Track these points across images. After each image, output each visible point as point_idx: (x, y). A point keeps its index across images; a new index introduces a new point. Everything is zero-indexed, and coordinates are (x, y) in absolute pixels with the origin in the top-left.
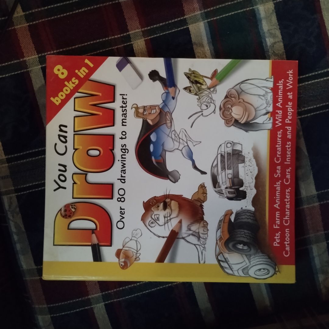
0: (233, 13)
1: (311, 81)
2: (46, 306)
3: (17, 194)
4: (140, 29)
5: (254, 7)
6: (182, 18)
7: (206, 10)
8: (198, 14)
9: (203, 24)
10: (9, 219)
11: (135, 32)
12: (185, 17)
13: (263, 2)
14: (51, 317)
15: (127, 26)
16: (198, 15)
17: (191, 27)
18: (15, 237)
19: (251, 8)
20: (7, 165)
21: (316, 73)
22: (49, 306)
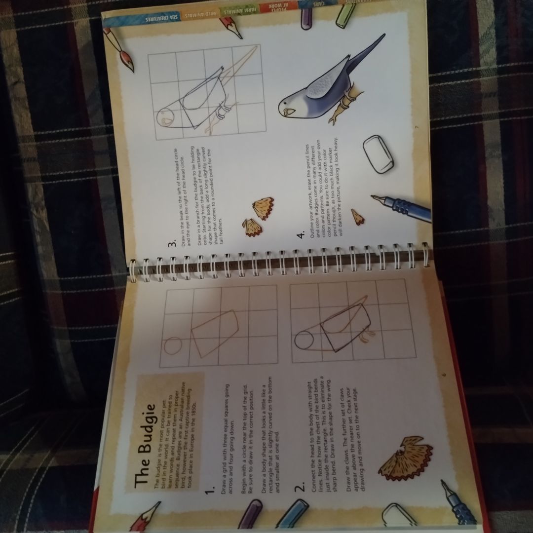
1: (444, 83)
2: (66, 328)
3: (43, 183)
10: (32, 213)
14: (71, 343)
18: (38, 238)
20: (35, 143)
21: (453, 72)
22: (70, 328)
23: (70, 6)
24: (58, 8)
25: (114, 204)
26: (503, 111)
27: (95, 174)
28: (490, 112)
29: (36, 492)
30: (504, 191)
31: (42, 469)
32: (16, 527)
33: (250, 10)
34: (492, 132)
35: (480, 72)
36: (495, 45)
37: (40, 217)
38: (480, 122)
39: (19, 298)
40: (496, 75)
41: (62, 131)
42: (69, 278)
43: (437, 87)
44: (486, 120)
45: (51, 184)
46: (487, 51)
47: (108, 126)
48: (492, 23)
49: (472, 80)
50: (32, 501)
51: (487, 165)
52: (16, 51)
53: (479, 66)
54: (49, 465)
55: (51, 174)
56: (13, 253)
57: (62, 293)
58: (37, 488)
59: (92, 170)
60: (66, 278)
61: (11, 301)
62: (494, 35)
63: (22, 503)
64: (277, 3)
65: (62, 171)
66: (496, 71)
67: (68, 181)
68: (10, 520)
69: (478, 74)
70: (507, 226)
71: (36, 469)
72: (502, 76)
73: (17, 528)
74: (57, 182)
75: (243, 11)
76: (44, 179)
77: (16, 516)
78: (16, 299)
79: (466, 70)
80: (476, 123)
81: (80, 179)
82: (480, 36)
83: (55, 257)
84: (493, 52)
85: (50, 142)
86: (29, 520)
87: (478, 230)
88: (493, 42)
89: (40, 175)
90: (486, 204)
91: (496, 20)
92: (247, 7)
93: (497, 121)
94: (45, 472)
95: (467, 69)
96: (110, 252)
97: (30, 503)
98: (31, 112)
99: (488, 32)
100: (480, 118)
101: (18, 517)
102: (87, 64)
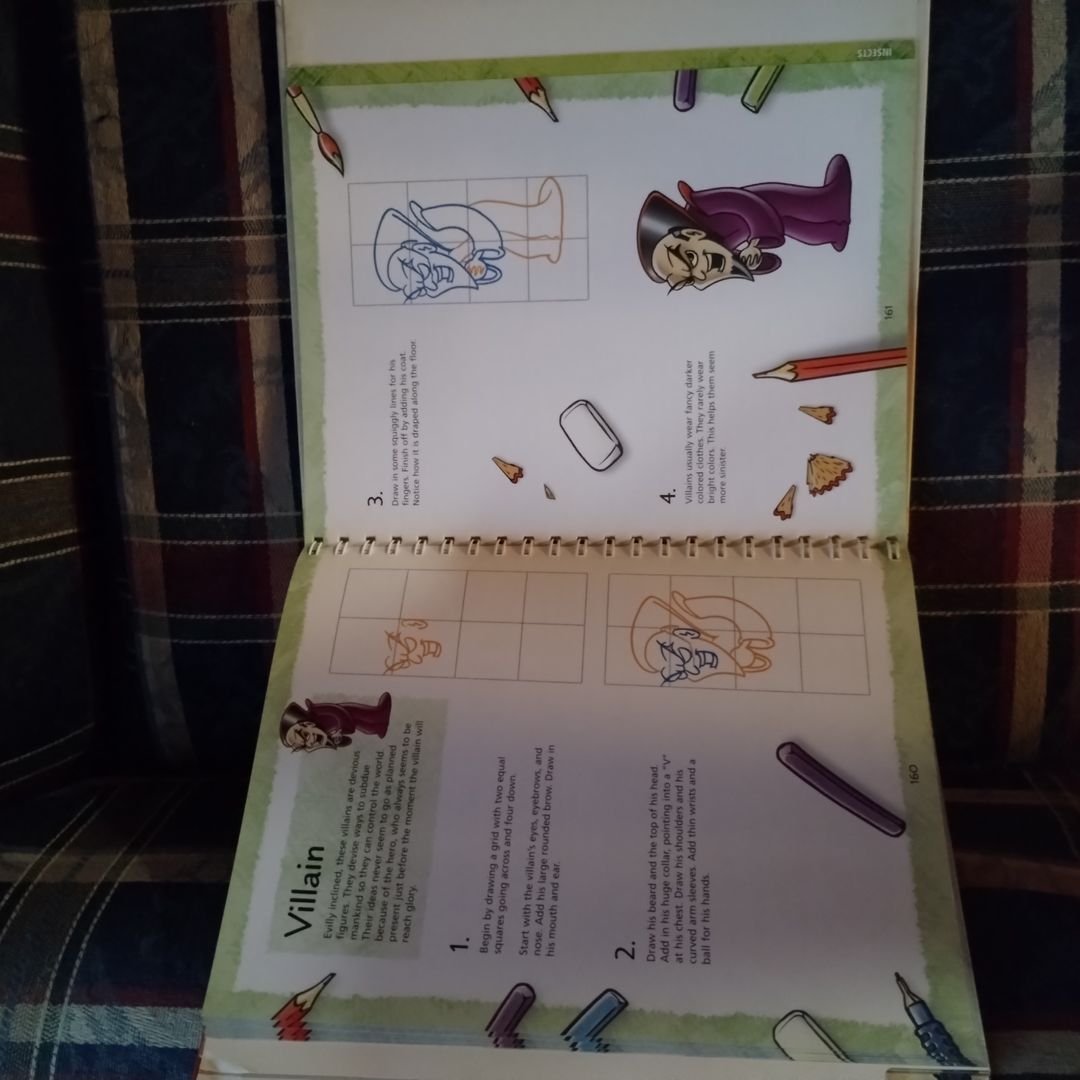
26: (1070, 244)
28: (1044, 245)
29: (91, 928)
30: (1060, 403)
31: (105, 887)
32: (48, 994)
34: (1044, 283)
36: (1063, 111)
37: (129, 389)
38: (1022, 263)
39: (74, 548)
40: (1060, 171)
41: (186, 220)
42: (179, 515)
43: (941, 185)
45: (156, 325)
46: (1047, 123)
48: (1061, 67)
49: (1012, 178)
50: (84, 946)
51: (1029, 350)
52: (107, 55)
53: (1029, 150)
54: (120, 879)
55: (158, 305)
56: (69, 458)
57: (162, 544)
58: (95, 921)
60: (172, 515)
61: (58, 553)
62: (1062, 92)
63: (64, 948)
65: (180, 300)
66: (1062, 164)
67: (192, 321)
68: (39, 979)
69: (1024, 166)
70: (1059, 474)
71: (93, 884)
72: (1072, 174)
73: (52, 996)
74: (170, 321)
76: (143, 313)
77: (51, 973)
78: (69, 550)
79: (1002, 157)
80: (1014, 264)
81: (215, 320)
83: (155, 472)
84: (1058, 127)
85: (161, 241)
86: (75, 983)
87: (1001, 476)
89: (136, 305)
93: (1056, 264)
94: (112, 892)
97: (78, 948)
98: (128, 179)
99: (1051, 84)
100: (1023, 254)
101: (53, 975)
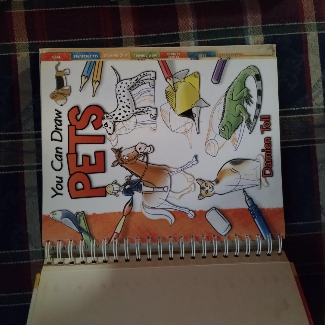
0: (224, 38)
1: (288, 116)
4: (133, 35)
5: (244, 37)
6: (175, 33)
7: (199, 31)
8: (191, 32)
9: (194, 43)
11: (128, 38)
12: (178, 33)
13: (254, 33)
15: (121, 30)
16: (191, 34)
17: (182, 44)
19: (242, 37)
21: (294, 109)
23: (15, 43)
24: (5, 43)
25: (36, 193)
27: (23, 168)
33: (153, 56)
35: (313, 110)
44: (318, 144)
47: (37, 132)
59: (20, 165)
64: (173, 53)
75: (148, 56)
82: (312, 86)
88: (321, 91)
90: (319, 203)
91: (322, 76)
92: (151, 53)
95: (304, 108)
96: (29, 231)
102: (25, 85)
